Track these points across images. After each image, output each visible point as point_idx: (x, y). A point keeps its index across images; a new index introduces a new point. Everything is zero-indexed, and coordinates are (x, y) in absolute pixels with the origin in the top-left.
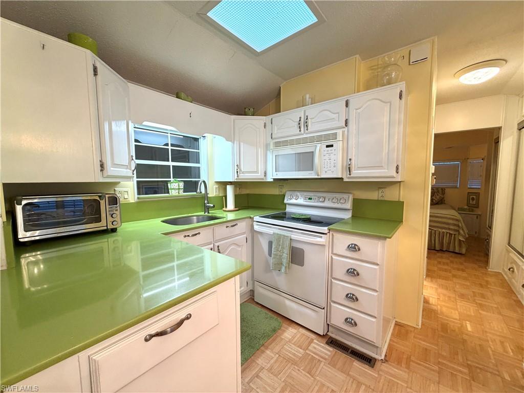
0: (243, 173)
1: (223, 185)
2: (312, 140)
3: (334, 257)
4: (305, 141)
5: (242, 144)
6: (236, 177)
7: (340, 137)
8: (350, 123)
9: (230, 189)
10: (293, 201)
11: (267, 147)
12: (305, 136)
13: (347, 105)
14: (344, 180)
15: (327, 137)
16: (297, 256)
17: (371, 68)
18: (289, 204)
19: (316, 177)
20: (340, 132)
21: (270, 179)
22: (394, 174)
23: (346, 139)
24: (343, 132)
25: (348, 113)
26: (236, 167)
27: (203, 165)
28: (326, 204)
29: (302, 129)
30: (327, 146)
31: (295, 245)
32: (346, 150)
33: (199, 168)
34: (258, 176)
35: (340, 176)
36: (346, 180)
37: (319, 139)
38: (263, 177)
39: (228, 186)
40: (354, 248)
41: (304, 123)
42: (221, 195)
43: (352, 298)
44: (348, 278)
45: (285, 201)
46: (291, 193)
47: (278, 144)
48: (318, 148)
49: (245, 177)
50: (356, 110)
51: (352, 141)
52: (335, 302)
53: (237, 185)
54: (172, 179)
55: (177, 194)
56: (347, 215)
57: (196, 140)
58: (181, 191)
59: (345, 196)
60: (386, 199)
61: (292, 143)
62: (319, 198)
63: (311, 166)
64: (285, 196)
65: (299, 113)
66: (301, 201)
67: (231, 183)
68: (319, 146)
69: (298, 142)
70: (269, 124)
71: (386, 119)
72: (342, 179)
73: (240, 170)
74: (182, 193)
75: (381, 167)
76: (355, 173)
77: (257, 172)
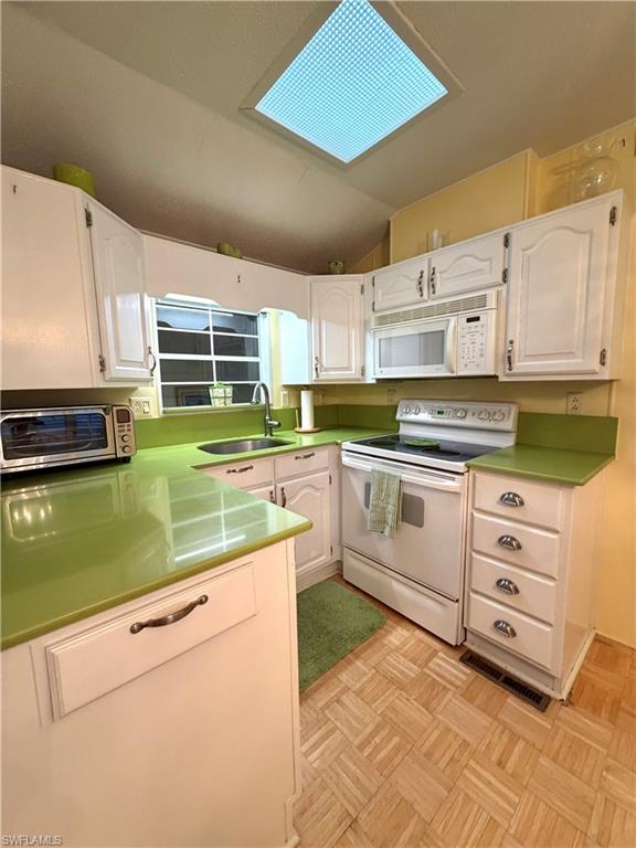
0: (325, 370)
1: (296, 390)
2: (442, 310)
3: (476, 515)
4: (429, 312)
5: (324, 323)
6: (314, 378)
7: (492, 303)
8: (512, 278)
9: (306, 397)
10: (412, 417)
11: (366, 324)
12: (430, 303)
13: (506, 243)
14: (500, 380)
15: (469, 304)
16: (411, 510)
17: (556, 171)
18: (404, 422)
19: (449, 374)
20: (492, 293)
21: (370, 380)
22: (596, 365)
23: (504, 305)
24: (498, 293)
25: (507, 258)
26: (314, 362)
27: (263, 360)
28: (468, 422)
29: (425, 292)
30: (469, 320)
31: (408, 490)
32: (503, 324)
33: (258, 363)
34: (349, 375)
35: (492, 373)
36: (502, 379)
37: (454, 308)
38: (359, 376)
39: (303, 393)
40: (511, 500)
41: (428, 282)
42: (292, 406)
43: (506, 586)
44: (499, 552)
45: (398, 417)
46: (407, 402)
47: (382, 321)
48: (452, 325)
49: (330, 376)
50: (524, 250)
51: (516, 310)
52: (477, 592)
53: (317, 389)
54: (215, 382)
55: (223, 405)
56: (507, 442)
57: (253, 319)
58: (229, 401)
59: (504, 408)
60: (582, 412)
61: (406, 317)
62: (456, 410)
63: (439, 357)
64: (396, 407)
65: (420, 264)
66: (424, 416)
67: (307, 387)
68: (453, 321)
69: (418, 314)
70: (368, 287)
71: (581, 265)
72: (496, 377)
73: (322, 366)
74: (230, 404)
75: (570, 354)
76: (520, 365)
77: (348, 368)
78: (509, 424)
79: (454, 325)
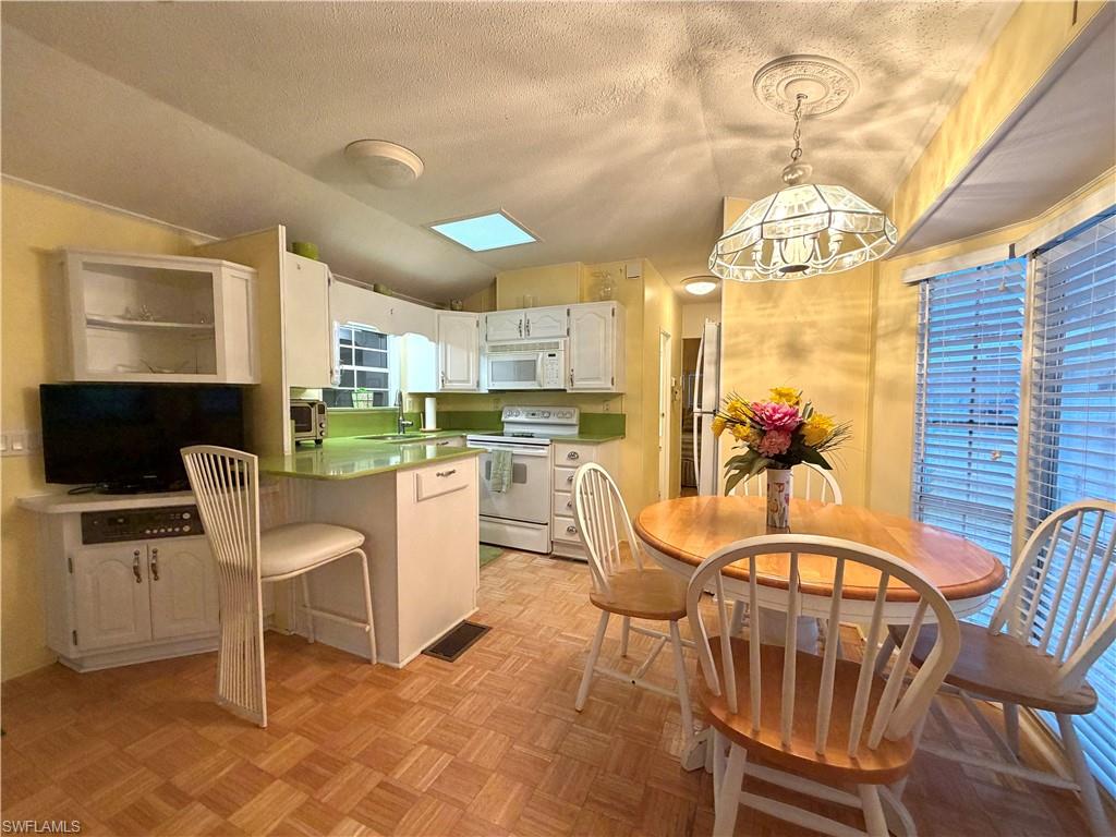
0: (450, 382)
1: (420, 398)
2: (534, 347)
3: (557, 468)
4: (527, 347)
5: (449, 347)
6: (440, 387)
7: (562, 347)
8: (571, 332)
9: (430, 405)
10: (513, 419)
11: (480, 350)
12: (525, 342)
13: (568, 314)
14: (568, 392)
15: (549, 346)
16: (519, 474)
17: (593, 275)
18: (508, 422)
19: (539, 388)
20: (561, 341)
21: (484, 390)
22: (610, 385)
23: (567, 348)
24: (565, 341)
25: (569, 322)
26: (441, 375)
27: (393, 371)
28: (552, 420)
29: (523, 334)
30: (550, 355)
31: (517, 461)
32: (568, 360)
33: (386, 375)
34: (469, 387)
35: (562, 387)
37: (542, 347)
38: (475, 387)
39: (427, 399)
40: (572, 456)
41: (525, 328)
42: (416, 411)
45: (503, 419)
46: (510, 408)
47: (495, 349)
48: (540, 357)
49: (455, 387)
50: (578, 319)
51: (574, 352)
52: (557, 515)
53: (440, 398)
54: (356, 389)
56: (576, 431)
57: (382, 336)
58: (371, 404)
59: (571, 410)
60: (610, 412)
61: (511, 349)
62: (543, 413)
63: (534, 378)
64: (501, 412)
65: (520, 315)
66: (522, 418)
67: (431, 395)
68: (541, 354)
69: (519, 348)
70: (482, 321)
71: (602, 334)
72: (565, 390)
73: (447, 378)
74: (371, 407)
75: (598, 379)
76: (577, 384)
77: (468, 381)
78: (575, 420)
79: (542, 356)
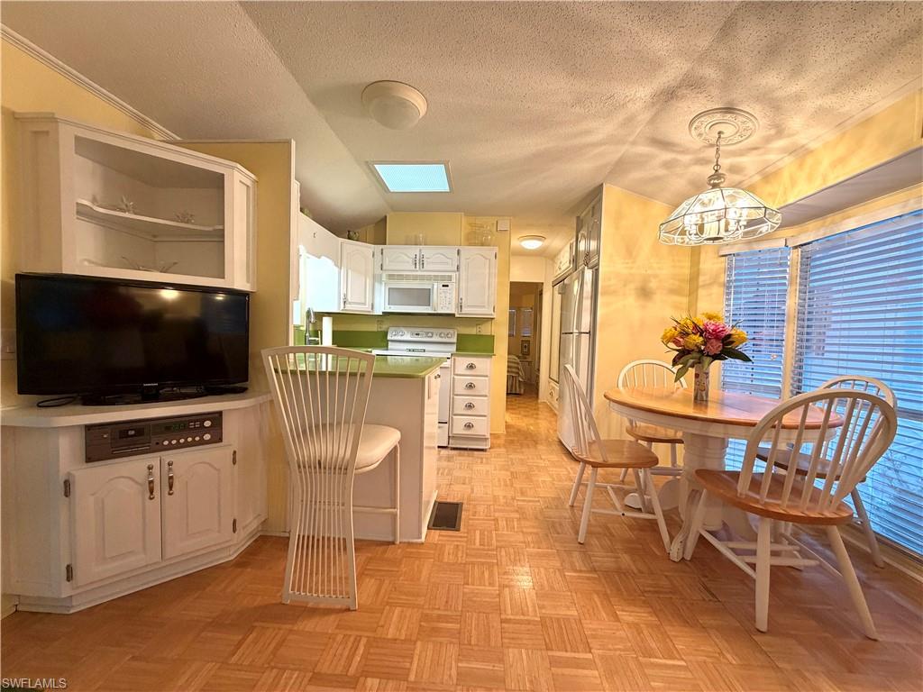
0: (350, 303)
1: (317, 316)
2: (429, 278)
3: (456, 377)
4: (422, 278)
6: (341, 308)
7: (453, 280)
8: (461, 269)
11: (375, 277)
12: (419, 273)
13: (458, 254)
15: (443, 278)
18: (392, 341)
19: (433, 312)
20: (453, 274)
21: (378, 312)
22: (492, 312)
23: (458, 281)
24: (456, 276)
25: (459, 260)
26: (341, 297)
28: (434, 339)
29: (418, 266)
30: (443, 286)
32: (458, 290)
34: (363, 308)
35: (453, 312)
36: (457, 316)
38: (370, 310)
39: (324, 318)
40: (471, 367)
41: (419, 262)
43: (470, 406)
44: (466, 392)
45: (389, 338)
47: (391, 277)
48: (435, 287)
49: (353, 308)
50: (465, 259)
51: (463, 284)
52: (456, 415)
53: (338, 316)
56: (453, 348)
59: (451, 331)
60: (481, 333)
61: (408, 278)
62: (428, 333)
63: (428, 302)
64: (389, 331)
65: (414, 251)
66: (407, 337)
68: (436, 284)
69: (415, 278)
70: (378, 253)
71: (487, 271)
72: (454, 315)
73: (347, 300)
75: (483, 306)
76: (465, 310)
